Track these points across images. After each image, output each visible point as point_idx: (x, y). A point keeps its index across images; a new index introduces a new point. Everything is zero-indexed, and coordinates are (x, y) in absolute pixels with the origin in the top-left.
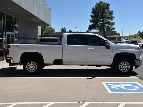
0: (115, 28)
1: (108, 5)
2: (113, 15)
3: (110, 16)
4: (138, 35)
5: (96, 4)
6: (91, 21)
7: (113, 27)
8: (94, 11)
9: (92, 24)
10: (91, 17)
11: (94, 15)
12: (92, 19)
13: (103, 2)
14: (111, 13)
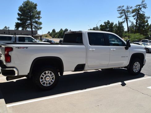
0: (42, 28)
1: (36, 5)
2: (40, 16)
3: (38, 16)
4: (48, 35)
5: (24, 2)
6: (18, 19)
7: (40, 26)
8: (21, 9)
9: (19, 22)
10: (18, 15)
11: (21, 13)
12: (19, 17)
13: (31, 2)
14: (39, 13)
